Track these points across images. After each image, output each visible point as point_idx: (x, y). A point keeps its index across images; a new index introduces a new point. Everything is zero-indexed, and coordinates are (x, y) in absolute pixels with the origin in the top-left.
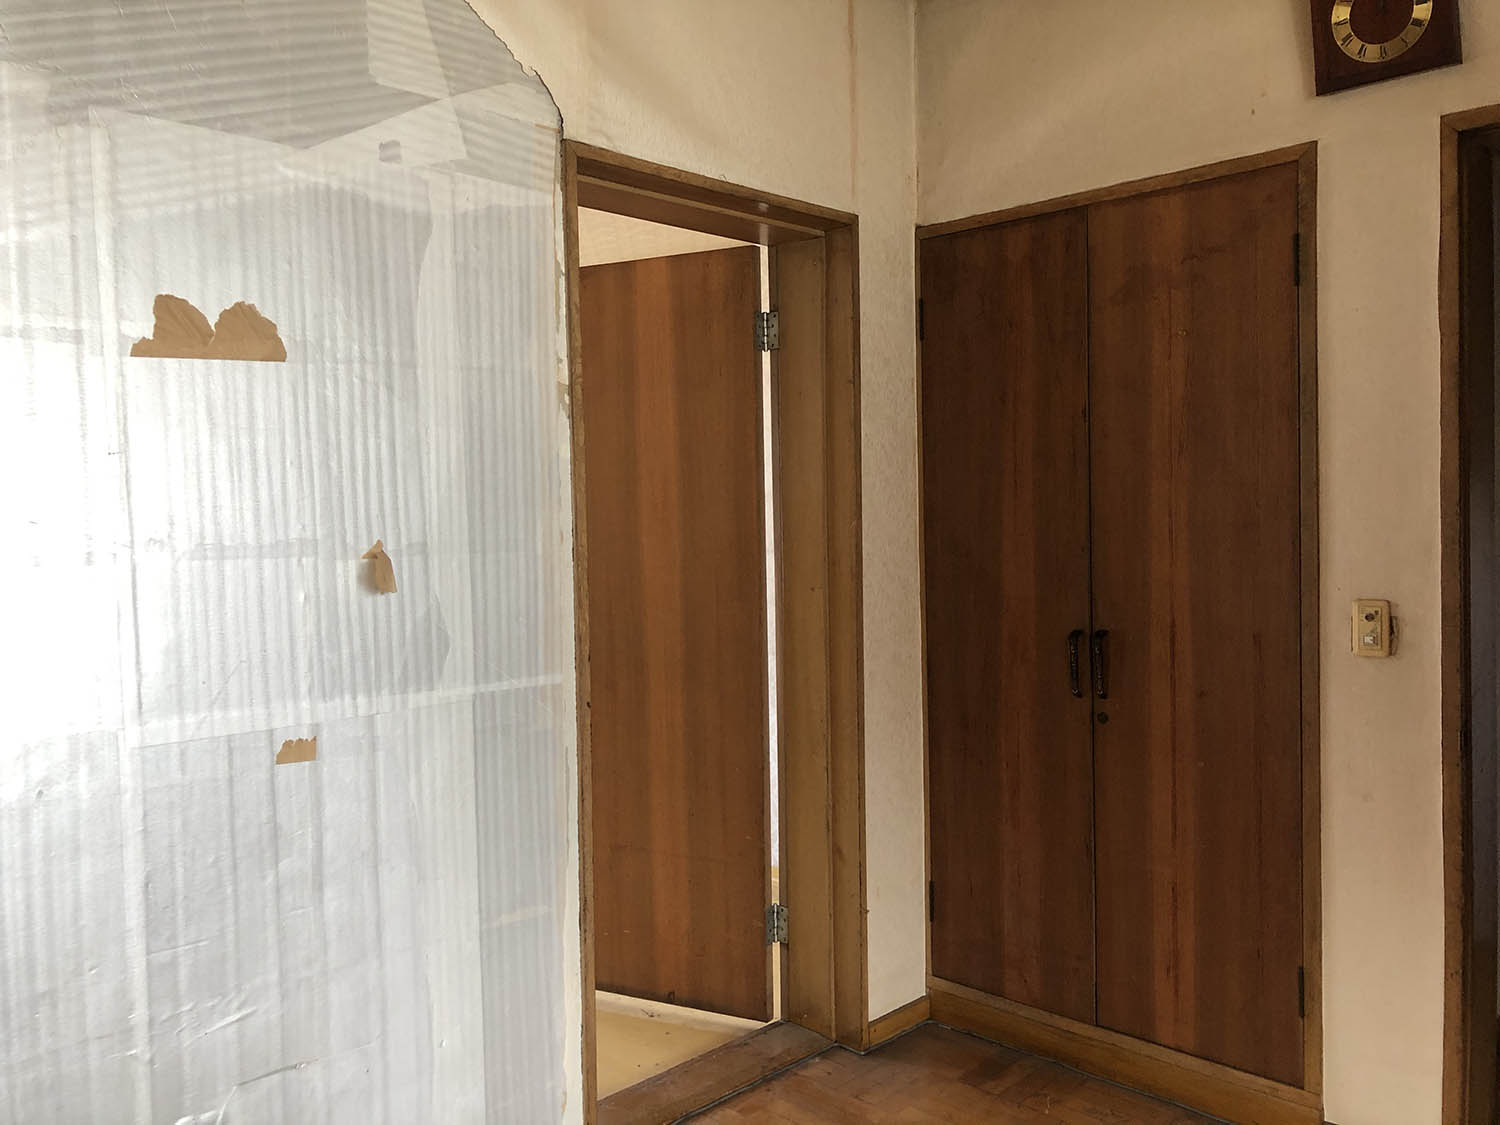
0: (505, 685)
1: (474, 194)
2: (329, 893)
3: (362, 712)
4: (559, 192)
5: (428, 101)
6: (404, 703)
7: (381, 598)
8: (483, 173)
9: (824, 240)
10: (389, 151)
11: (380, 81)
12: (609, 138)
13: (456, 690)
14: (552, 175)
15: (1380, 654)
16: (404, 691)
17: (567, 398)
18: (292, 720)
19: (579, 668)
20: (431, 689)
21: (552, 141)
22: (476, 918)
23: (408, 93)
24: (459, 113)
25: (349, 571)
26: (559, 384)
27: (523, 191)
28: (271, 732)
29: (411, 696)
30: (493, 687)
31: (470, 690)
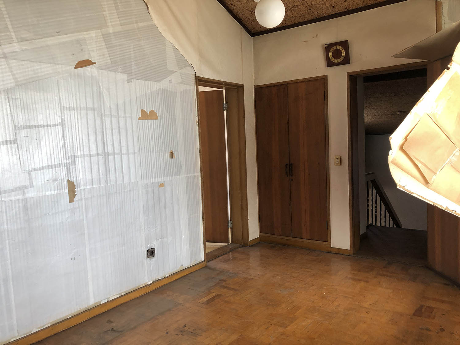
0: (190, 175)
1: (183, 87)
2: (167, 209)
3: (170, 179)
4: (195, 86)
5: (176, 72)
6: (176, 178)
7: (172, 159)
8: (184, 84)
9: (237, 89)
10: (171, 81)
11: (169, 69)
12: (203, 75)
13: (183, 176)
14: (194, 83)
15: (339, 165)
16: (176, 176)
17: (198, 123)
18: (161, 180)
19: (201, 172)
20: (180, 175)
21: (194, 77)
22: (187, 216)
23: (173, 71)
24: (180, 73)
25: (168, 155)
26: (196, 121)
27: (190, 86)
28: (158, 182)
29: (177, 176)
30: (189, 175)
31: (185, 176)
